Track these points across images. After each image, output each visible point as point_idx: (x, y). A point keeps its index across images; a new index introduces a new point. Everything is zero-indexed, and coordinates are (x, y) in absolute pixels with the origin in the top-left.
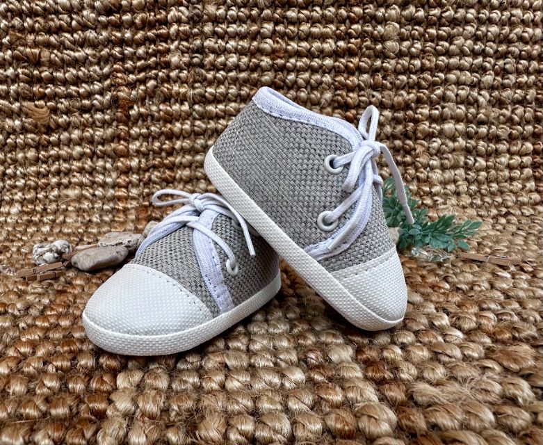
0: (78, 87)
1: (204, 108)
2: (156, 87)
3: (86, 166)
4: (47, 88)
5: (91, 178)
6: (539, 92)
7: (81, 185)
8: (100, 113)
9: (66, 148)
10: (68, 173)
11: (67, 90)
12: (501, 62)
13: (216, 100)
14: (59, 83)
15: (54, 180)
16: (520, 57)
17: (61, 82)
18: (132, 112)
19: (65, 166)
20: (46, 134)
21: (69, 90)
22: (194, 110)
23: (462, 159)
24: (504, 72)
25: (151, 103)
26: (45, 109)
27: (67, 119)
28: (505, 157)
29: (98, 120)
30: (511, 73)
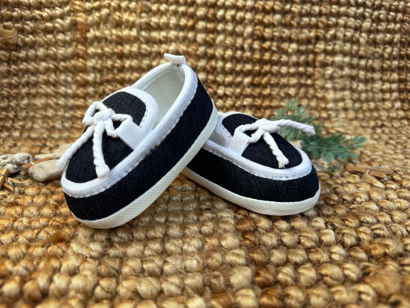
0: (41, 11)
1: (150, 35)
2: (109, 15)
3: (51, 79)
4: (14, 11)
5: (55, 90)
6: (403, 36)
7: (47, 95)
8: (62, 34)
9: (33, 63)
10: (36, 84)
11: (31, 13)
12: (376, 13)
13: (159, 28)
14: (25, 8)
15: (24, 91)
16: (390, 10)
17: (26, 7)
18: (89, 35)
19: (33, 78)
20: (16, 50)
21: (33, 14)
22: (141, 36)
23: (348, 83)
24: (378, 20)
25: (105, 28)
26: (13, 29)
27: (33, 39)
28: (379, 83)
29: (60, 40)
30: (383, 21)
